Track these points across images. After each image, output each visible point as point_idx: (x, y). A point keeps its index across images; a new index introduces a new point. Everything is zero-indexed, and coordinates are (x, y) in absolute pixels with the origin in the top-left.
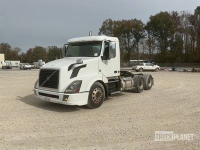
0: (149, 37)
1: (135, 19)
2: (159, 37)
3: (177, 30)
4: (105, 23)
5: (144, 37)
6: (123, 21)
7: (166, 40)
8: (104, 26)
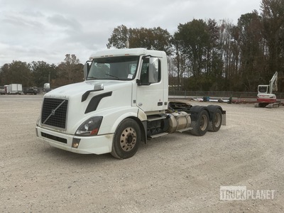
0: (177, 54)
1: (159, 28)
2: (191, 55)
3: (215, 46)
4: (116, 30)
5: (170, 54)
6: (143, 29)
7: (201, 59)
8: (116, 36)
